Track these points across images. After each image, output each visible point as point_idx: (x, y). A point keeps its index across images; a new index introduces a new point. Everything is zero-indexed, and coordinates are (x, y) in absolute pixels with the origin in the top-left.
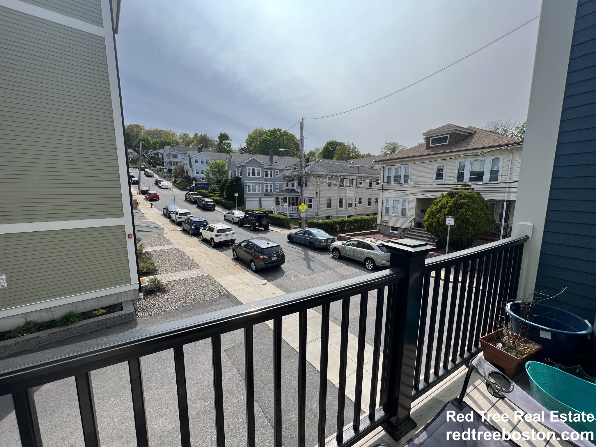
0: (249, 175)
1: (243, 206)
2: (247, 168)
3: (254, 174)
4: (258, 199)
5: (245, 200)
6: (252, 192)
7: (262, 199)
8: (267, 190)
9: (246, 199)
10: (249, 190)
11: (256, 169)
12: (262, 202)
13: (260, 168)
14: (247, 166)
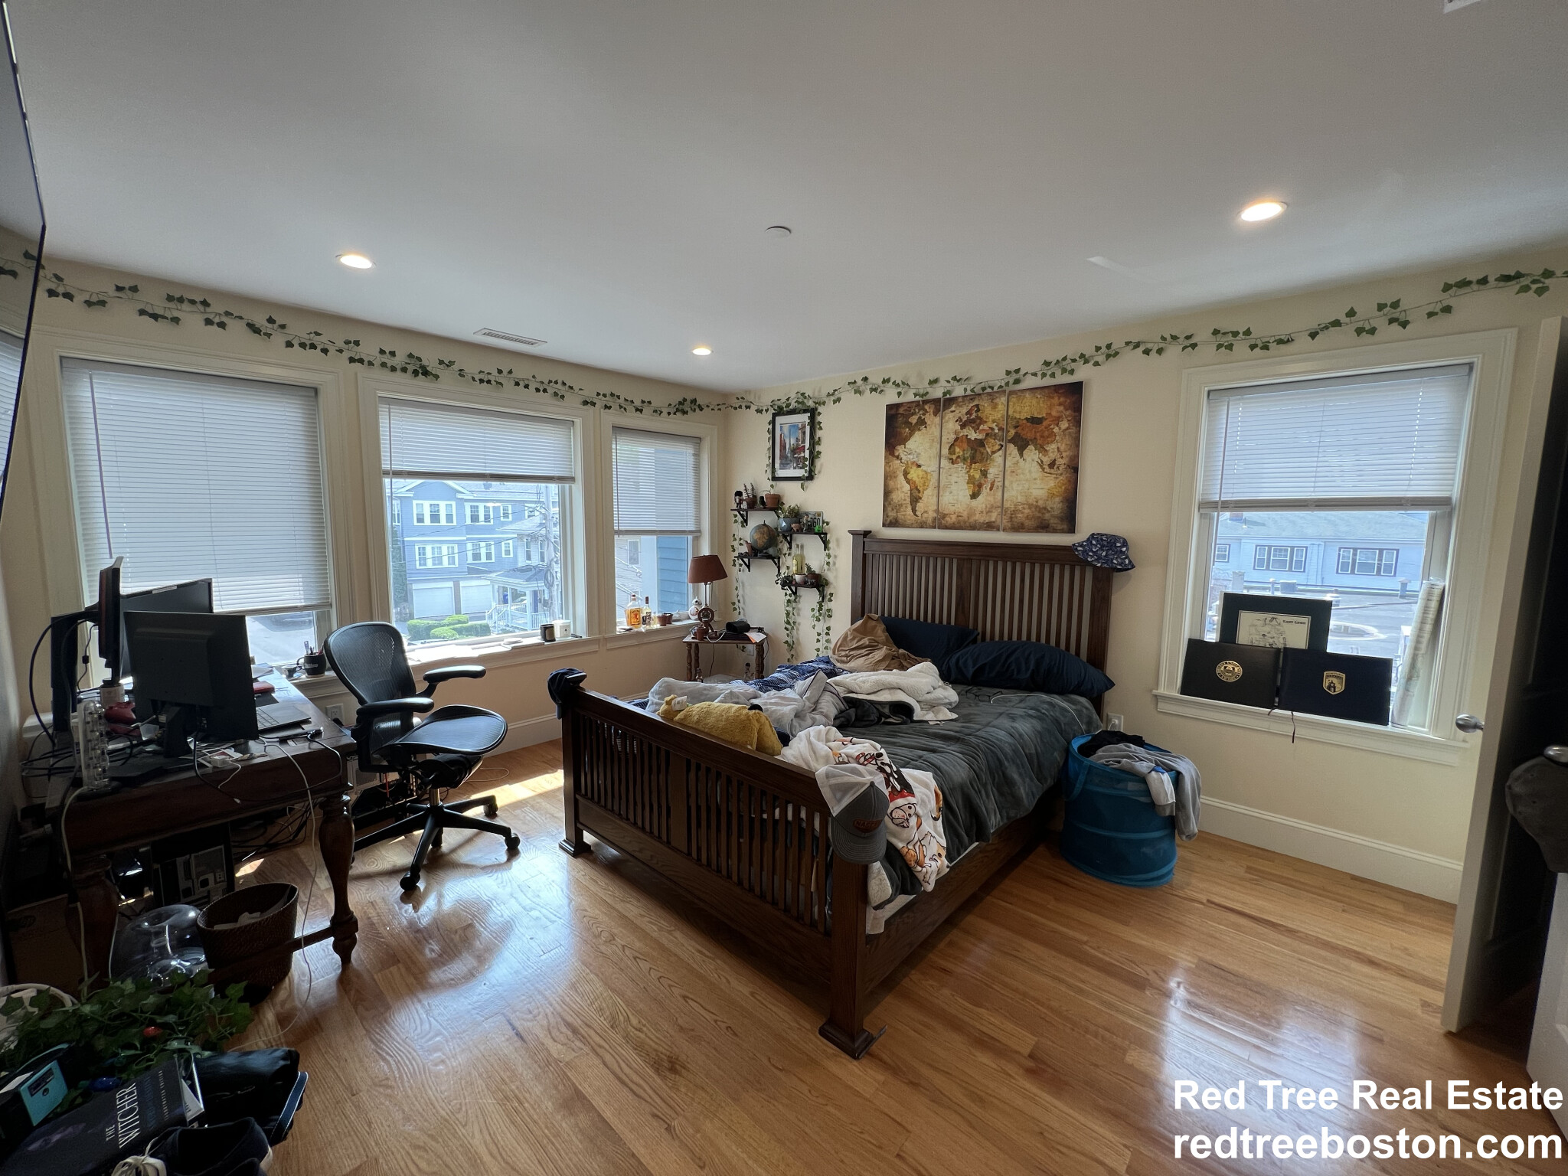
0: (420, 520)
1: (405, 604)
2: (415, 502)
3: (435, 517)
4: (450, 584)
5: (411, 590)
6: (430, 564)
7: (462, 584)
8: (476, 556)
9: (414, 587)
10: (423, 560)
11: (442, 504)
12: (462, 593)
13: (454, 503)
14: (416, 497)
